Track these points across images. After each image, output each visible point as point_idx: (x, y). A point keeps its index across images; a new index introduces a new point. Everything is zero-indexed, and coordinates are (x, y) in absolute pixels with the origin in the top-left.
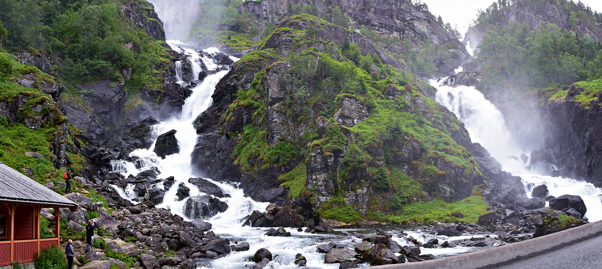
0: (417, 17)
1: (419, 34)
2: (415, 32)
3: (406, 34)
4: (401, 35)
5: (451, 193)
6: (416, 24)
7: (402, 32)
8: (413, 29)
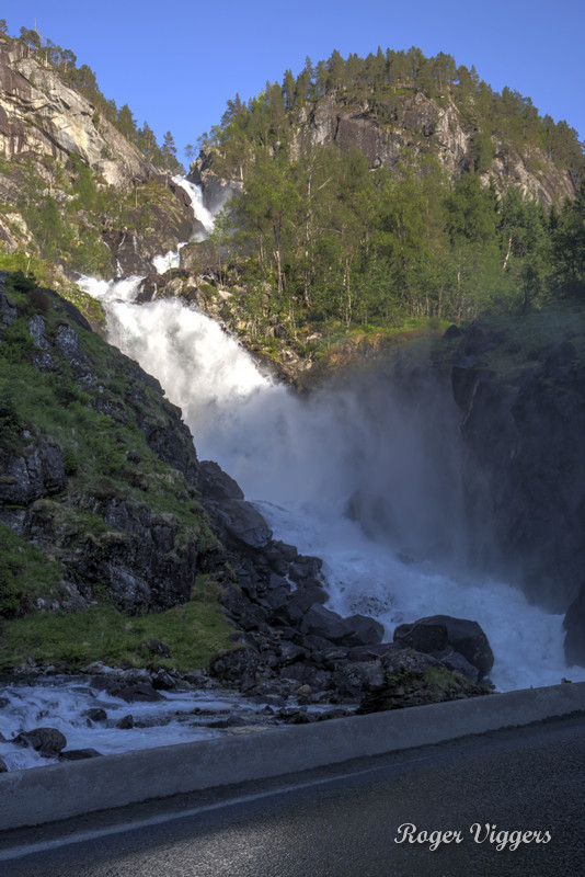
0: (63, 102)
1: (67, 151)
2: (55, 144)
3: (30, 147)
4: (16, 148)
5: (138, 589)
6: (59, 120)
7: (17, 139)
8: (50, 135)
